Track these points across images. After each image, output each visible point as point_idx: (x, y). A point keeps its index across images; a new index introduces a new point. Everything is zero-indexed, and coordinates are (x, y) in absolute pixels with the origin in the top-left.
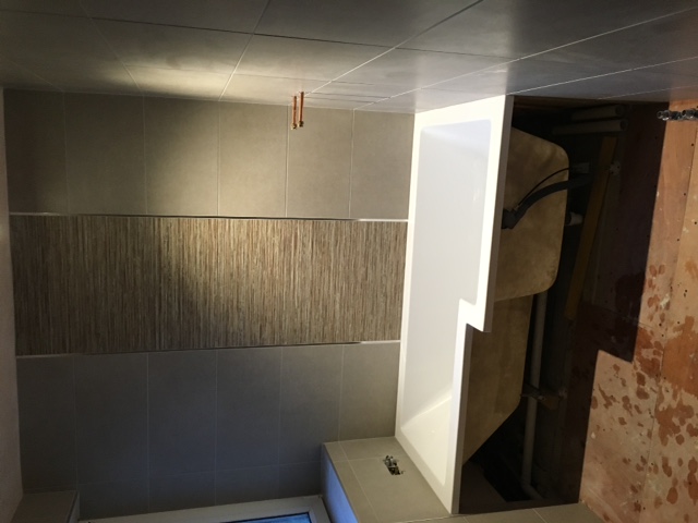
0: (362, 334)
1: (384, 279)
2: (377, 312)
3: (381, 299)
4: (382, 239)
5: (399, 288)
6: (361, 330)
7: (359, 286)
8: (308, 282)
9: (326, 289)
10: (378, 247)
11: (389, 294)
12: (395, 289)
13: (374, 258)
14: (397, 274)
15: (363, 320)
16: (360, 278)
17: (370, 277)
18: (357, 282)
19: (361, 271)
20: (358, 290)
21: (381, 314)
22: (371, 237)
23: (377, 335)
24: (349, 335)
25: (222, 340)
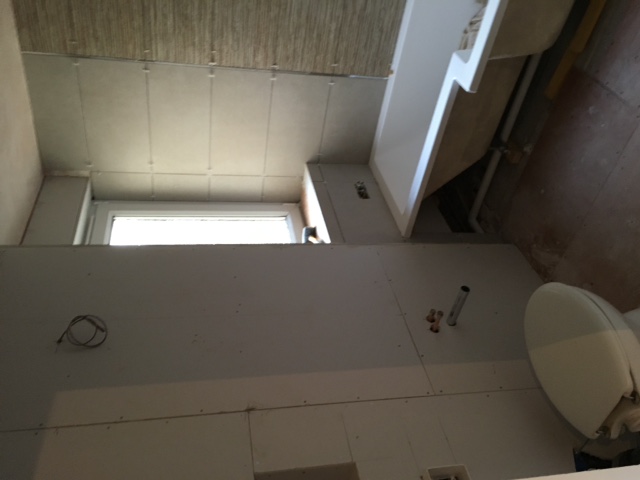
0: (352, 68)
1: (382, 13)
2: (371, 46)
3: (376, 34)
6: (352, 64)
7: (356, 16)
8: (305, 7)
9: (322, 18)
11: (385, 30)
15: (356, 55)
16: (358, 10)
17: (369, 9)
20: (355, 22)
21: (374, 50)
23: (366, 71)
24: (339, 67)
25: (217, 58)
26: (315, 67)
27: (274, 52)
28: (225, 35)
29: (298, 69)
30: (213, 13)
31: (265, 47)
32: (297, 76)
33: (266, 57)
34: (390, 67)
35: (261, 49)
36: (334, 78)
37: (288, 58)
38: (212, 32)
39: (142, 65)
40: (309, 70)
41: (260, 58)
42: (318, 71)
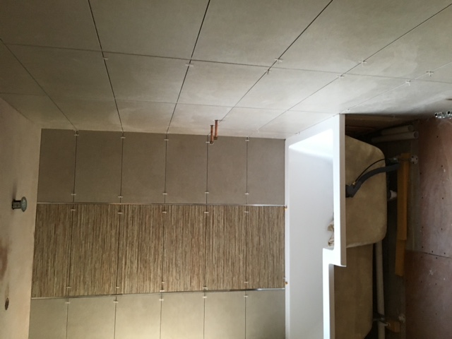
0: (259, 283)
1: (271, 245)
2: (268, 267)
3: (270, 258)
4: (269, 218)
5: (281, 251)
6: (258, 280)
7: (255, 249)
8: (222, 246)
9: (233, 251)
10: (266, 223)
11: (275, 255)
12: (279, 251)
13: (265, 230)
14: (280, 241)
15: (259, 274)
16: (255, 244)
17: (262, 243)
18: (253, 247)
19: (256, 239)
20: (255, 252)
21: (270, 269)
22: (262, 216)
23: (268, 284)
24: (250, 284)
25: (165, 287)
26: (233, 285)
27: (204, 278)
28: (171, 270)
29: (222, 288)
30: (163, 257)
31: (198, 275)
32: (221, 293)
33: (199, 282)
34: (284, 280)
35: (196, 277)
36: (247, 292)
37: (213, 281)
38: (162, 269)
39: (114, 298)
40: (229, 288)
41: (195, 283)
42: (235, 288)
